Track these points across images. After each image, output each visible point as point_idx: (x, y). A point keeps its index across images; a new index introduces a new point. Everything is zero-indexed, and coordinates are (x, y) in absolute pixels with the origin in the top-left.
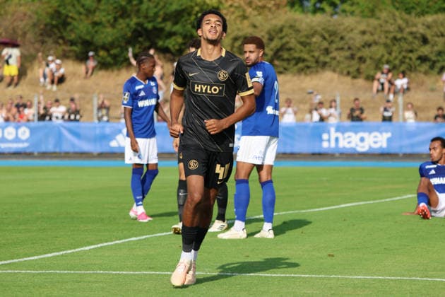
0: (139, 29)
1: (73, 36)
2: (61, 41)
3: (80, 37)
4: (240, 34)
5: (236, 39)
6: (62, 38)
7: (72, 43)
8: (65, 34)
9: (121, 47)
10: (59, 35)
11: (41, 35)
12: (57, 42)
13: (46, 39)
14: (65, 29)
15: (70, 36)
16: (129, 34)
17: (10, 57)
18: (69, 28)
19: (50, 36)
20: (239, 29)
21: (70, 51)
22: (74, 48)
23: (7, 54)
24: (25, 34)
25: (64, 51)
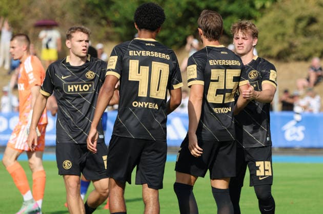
0: (191, 8)
1: (117, 17)
2: (104, 22)
3: (125, 18)
4: (305, 13)
5: (299, 20)
6: (105, 18)
7: (117, 24)
8: (108, 14)
9: (170, 28)
10: (101, 14)
11: (82, 15)
12: (99, 24)
13: (87, 19)
14: (108, 8)
15: (114, 15)
16: (180, 14)
17: (50, 40)
18: (113, 8)
19: (91, 16)
20: (303, 9)
21: (115, 33)
22: (119, 30)
23: (46, 36)
24: (63, 14)
25: (107, 33)
